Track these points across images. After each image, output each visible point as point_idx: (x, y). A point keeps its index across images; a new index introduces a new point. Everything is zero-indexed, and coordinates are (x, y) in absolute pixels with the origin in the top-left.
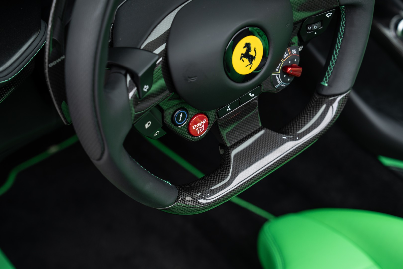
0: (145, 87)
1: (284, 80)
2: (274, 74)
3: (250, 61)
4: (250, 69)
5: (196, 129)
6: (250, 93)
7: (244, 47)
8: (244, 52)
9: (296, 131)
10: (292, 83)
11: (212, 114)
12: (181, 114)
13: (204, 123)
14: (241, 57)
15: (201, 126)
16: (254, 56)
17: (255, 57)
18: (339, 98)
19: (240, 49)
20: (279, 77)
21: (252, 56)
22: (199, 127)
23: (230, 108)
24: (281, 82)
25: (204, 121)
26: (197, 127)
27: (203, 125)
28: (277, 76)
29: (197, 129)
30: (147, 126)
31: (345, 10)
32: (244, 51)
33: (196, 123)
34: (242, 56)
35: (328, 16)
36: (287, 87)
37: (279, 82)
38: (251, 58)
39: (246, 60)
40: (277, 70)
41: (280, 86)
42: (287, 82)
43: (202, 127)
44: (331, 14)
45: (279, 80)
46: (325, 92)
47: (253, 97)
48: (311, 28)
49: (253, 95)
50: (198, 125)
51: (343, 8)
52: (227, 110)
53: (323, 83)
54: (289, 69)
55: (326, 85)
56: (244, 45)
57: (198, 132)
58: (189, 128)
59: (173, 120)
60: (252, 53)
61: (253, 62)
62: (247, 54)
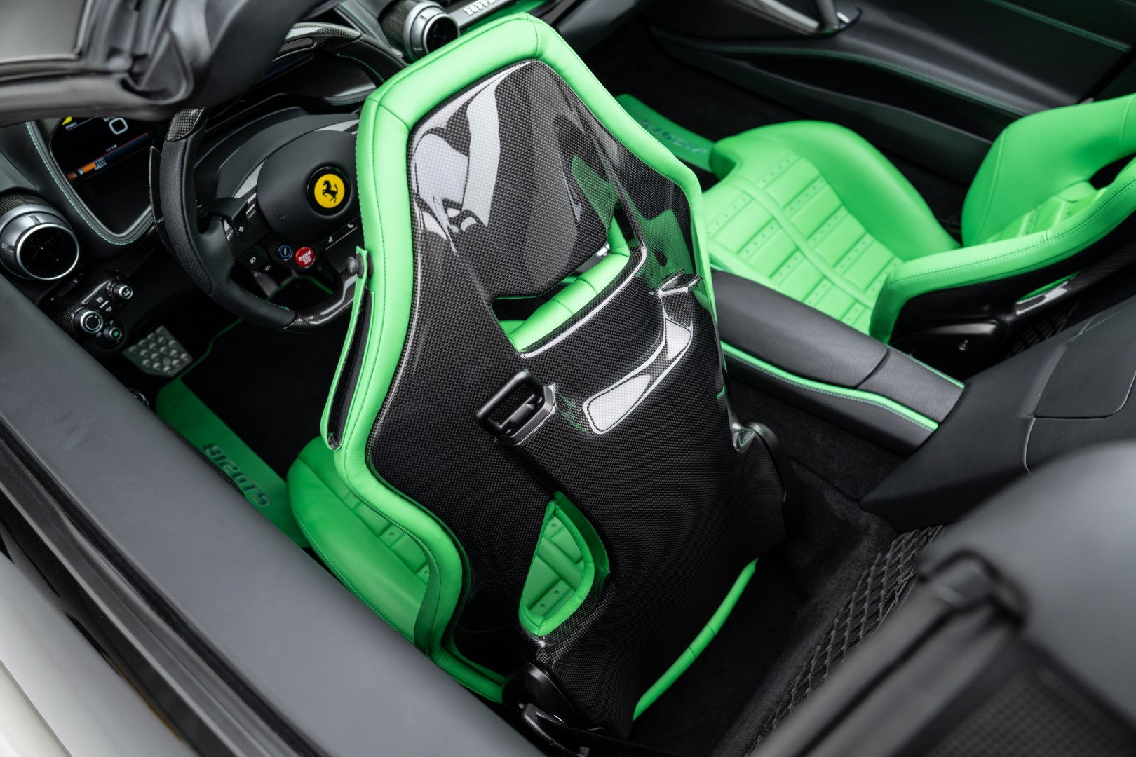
0: (240, 228)
3: (333, 196)
4: (335, 202)
6: (348, 225)
8: (325, 189)
11: (315, 246)
12: (285, 249)
14: (323, 194)
15: (307, 258)
17: (337, 192)
19: (319, 187)
21: (334, 191)
23: (332, 239)
25: (309, 253)
27: (309, 256)
29: (304, 261)
30: (252, 261)
32: (325, 187)
33: (301, 254)
34: (324, 192)
38: (334, 194)
39: (329, 196)
47: (351, 229)
49: (352, 226)
50: (304, 256)
52: (330, 241)
56: (323, 183)
57: (306, 263)
58: (294, 259)
59: (278, 255)
60: (333, 188)
61: (337, 196)
62: (328, 190)
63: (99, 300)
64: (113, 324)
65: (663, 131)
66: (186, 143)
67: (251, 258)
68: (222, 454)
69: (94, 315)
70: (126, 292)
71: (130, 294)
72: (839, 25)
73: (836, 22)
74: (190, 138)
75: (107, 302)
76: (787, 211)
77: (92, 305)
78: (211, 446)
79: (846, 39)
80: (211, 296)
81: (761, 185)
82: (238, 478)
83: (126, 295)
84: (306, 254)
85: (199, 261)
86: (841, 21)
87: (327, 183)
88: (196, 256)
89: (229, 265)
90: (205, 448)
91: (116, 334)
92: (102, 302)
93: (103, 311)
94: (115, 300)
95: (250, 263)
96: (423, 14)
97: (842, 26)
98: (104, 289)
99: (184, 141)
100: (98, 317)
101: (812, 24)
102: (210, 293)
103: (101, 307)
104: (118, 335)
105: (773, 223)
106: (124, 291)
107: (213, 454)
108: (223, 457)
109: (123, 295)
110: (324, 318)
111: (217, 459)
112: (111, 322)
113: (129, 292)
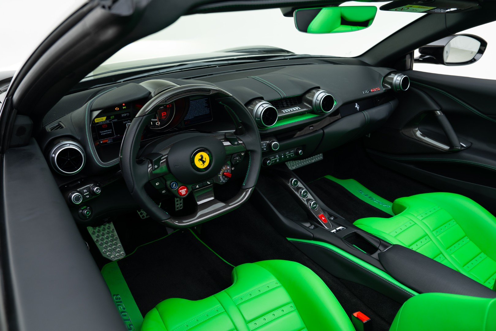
0: (156, 166)
1: (224, 179)
2: (219, 176)
4: (203, 166)
7: (200, 156)
9: (229, 203)
10: (228, 181)
11: (190, 187)
12: (174, 184)
14: (199, 160)
17: (205, 162)
18: (251, 189)
19: (198, 157)
21: (204, 161)
25: (185, 189)
29: (182, 192)
30: (157, 184)
31: (251, 153)
32: (200, 158)
33: (181, 189)
35: (243, 155)
36: (226, 183)
37: (222, 179)
38: (204, 162)
39: (201, 162)
40: (220, 174)
41: (222, 181)
42: (225, 180)
44: (244, 153)
46: (244, 188)
47: (209, 184)
49: (209, 183)
52: (197, 187)
53: (243, 184)
54: (225, 173)
57: (183, 194)
58: (178, 191)
59: (170, 186)
60: (204, 159)
61: (205, 163)
62: (201, 159)
63: (85, 191)
64: (89, 209)
65: (369, 196)
66: (142, 118)
67: (157, 183)
68: (121, 300)
69: (79, 195)
70: (98, 190)
71: (99, 192)
72: (461, 148)
73: (459, 146)
74: (145, 117)
75: (88, 193)
76: (434, 232)
77: (81, 192)
78: (117, 295)
79: (465, 154)
80: (132, 194)
81: (421, 218)
82: (123, 314)
83: (97, 191)
84: (184, 190)
85: (131, 173)
86: (462, 146)
87: (202, 157)
88: (131, 171)
89: (145, 181)
90: (114, 295)
91: (88, 213)
92: (86, 193)
93: (84, 197)
94: (92, 193)
95: (156, 184)
96: (263, 105)
97: (463, 148)
98: (89, 187)
99: (141, 117)
100: (81, 197)
101: (446, 147)
102: (132, 193)
103: (85, 194)
104: (89, 214)
105: (427, 237)
106: (97, 189)
107: (117, 299)
108: (121, 302)
109: (96, 191)
110: (183, 223)
111: (117, 302)
112: (88, 208)
113: (99, 191)
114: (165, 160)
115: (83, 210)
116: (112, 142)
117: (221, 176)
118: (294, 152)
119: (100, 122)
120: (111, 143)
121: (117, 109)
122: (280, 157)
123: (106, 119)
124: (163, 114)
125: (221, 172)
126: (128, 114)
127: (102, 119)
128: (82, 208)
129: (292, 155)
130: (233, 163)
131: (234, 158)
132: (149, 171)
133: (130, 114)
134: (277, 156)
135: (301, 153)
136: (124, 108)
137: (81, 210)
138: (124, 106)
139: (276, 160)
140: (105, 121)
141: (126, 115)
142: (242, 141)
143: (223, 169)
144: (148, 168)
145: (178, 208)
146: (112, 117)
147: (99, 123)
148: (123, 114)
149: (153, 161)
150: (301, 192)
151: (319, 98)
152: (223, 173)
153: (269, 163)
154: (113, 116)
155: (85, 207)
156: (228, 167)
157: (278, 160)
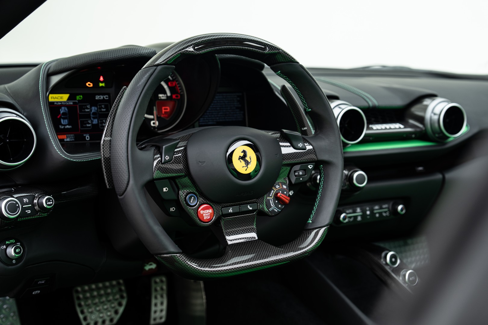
0: (167, 156)
1: (276, 205)
2: (268, 198)
3: (246, 164)
4: (246, 170)
5: (203, 214)
6: (248, 206)
7: (242, 152)
8: (242, 156)
10: (283, 210)
12: (192, 197)
13: (210, 212)
14: (239, 159)
15: (207, 213)
16: (249, 161)
17: (250, 163)
18: (324, 229)
20: (272, 201)
21: (248, 161)
22: (205, 213)
23: (232, 210)
24: (273, 206)
25: (211, 210)
26: (204, 213)
27: (209, 213)
28: (270, 200)
30: (165, 190)
31: (323, 169)
34: (240, 157)
35: (310, 168)
36: (279, 213)
37: (272, 206)
38: (247, 163)
39: (243, 163)
40: (271, 195)
41: (273, 210)
42: (279, 208)
43: (208, 215)
44: (312, 166)
45: (272, 204)
47: (250, 211)
48: (297, 173)
49: (251, 209)
50: (205, 211)
51: (322, 167)
53: (309, 222)
54: (278, 196)
55: (311, 222)
56: (242, 151)
57: (205, 219)
58: (197, 211)
60: (248, 159)
61: (249, 166)
62: (244, 158)
63: (25, 200)
64: (20, 244)
69: (17, 203)
70: (49, 201)
75: (30, 205)
83: (48, 204)
87: (245, 154)
91: (17, 251)
92: (27, 204)
93: (23, 210)
94: (37, 207)
96: (340, 106)
99: (155, 67)
100: (19, 207)
103: (24, 206)
104: (19, 253)
109: (46, 203)
112: (18, 243)
113: (51, 203)
114: (182, 148)
115: (8, 246)
116: (72, 141)
117: (271, 198)
118: (388, 208)
119: (57, 102)
120: (70, 141)
121: (89, 85)
122: (364, 212)
123: (69, 99)
124: (165, 109)
125: (272, 193)
126: (106, 97)
127: (61, 98)
128: (7, 242)
129: (385, 212)
130: (293, 181)
131: (295, 172)
132: (154, 165)
133: (109, 97)
134: (358, 210)
135: (402, 210)
136: (101, 85)
137: (5, 244)
138: (102, 82)
139: (356, 217)
140: (65, 102)
141: (104, 98)
142: (311, 144)
143: (275, 187)
144: (154, 160)
145: (155, 319)
146: (78, 98)
147: (55, 103)
148: (99, 94)
149: (164, 147)
150: (405, 276)
151: (437, 111)
152: (276, 194)
153: (345, 218)
154: (81, 96)
155: (13, 241)
156: (285, 187)
157: (359, 219)
